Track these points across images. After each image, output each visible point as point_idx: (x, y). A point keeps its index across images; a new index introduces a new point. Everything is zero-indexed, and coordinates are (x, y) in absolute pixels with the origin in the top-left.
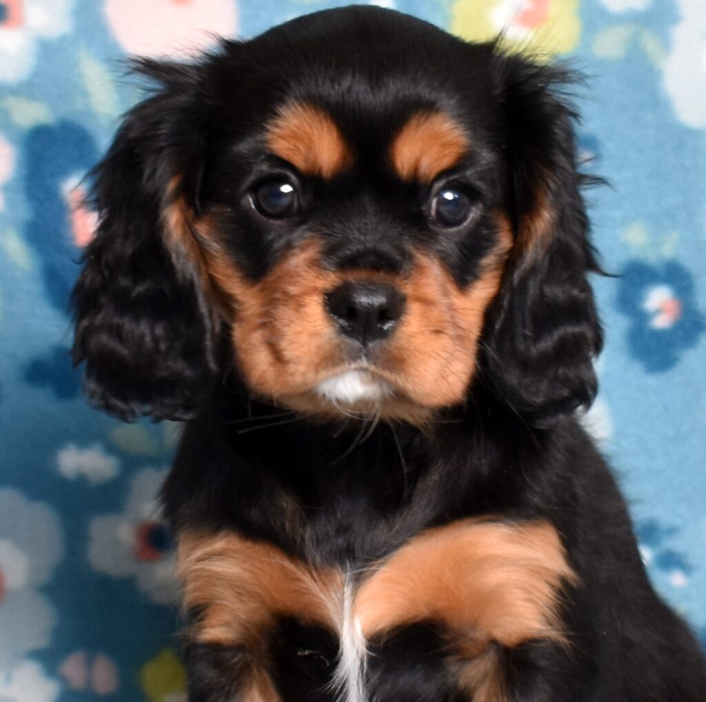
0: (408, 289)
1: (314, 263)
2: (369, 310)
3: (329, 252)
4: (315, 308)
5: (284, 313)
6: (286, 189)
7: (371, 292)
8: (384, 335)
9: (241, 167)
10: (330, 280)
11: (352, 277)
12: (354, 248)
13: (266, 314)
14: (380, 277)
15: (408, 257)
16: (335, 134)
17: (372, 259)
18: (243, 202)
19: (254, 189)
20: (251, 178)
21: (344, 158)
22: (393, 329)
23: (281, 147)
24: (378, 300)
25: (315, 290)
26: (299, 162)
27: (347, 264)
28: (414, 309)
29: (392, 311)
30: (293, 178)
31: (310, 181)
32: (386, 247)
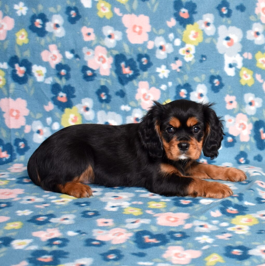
0: (190, 143)
1: (176, 140)
2: (184, 146)
3: (178, 138)
4: (176, 147)
5: (172, 147)
6: (172, 129)
7: (184, 144)
8: (187, 150)
9: (165, 127)
10: (178, 142)
11: (181, 142)
12: (182, 137)
13: (170, 148)
14: (185, 141)
15: (190, 138)
16: (179, 122)
17: (184, 139)
18: (166, 131)
19: (167, 129)
20: (167, 128)
21: (180, 125)
22: (188, 149)
23: (171, 123)
24: (185, 145)
25: (176, 144)
26: (174, 126)
27: (181, 140)
28: (191, 146)
29: (188, 146)
30: (173, 128)
31: (175, 128)
32: (186, 137)
